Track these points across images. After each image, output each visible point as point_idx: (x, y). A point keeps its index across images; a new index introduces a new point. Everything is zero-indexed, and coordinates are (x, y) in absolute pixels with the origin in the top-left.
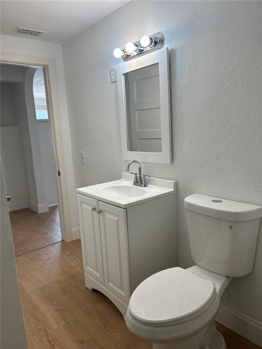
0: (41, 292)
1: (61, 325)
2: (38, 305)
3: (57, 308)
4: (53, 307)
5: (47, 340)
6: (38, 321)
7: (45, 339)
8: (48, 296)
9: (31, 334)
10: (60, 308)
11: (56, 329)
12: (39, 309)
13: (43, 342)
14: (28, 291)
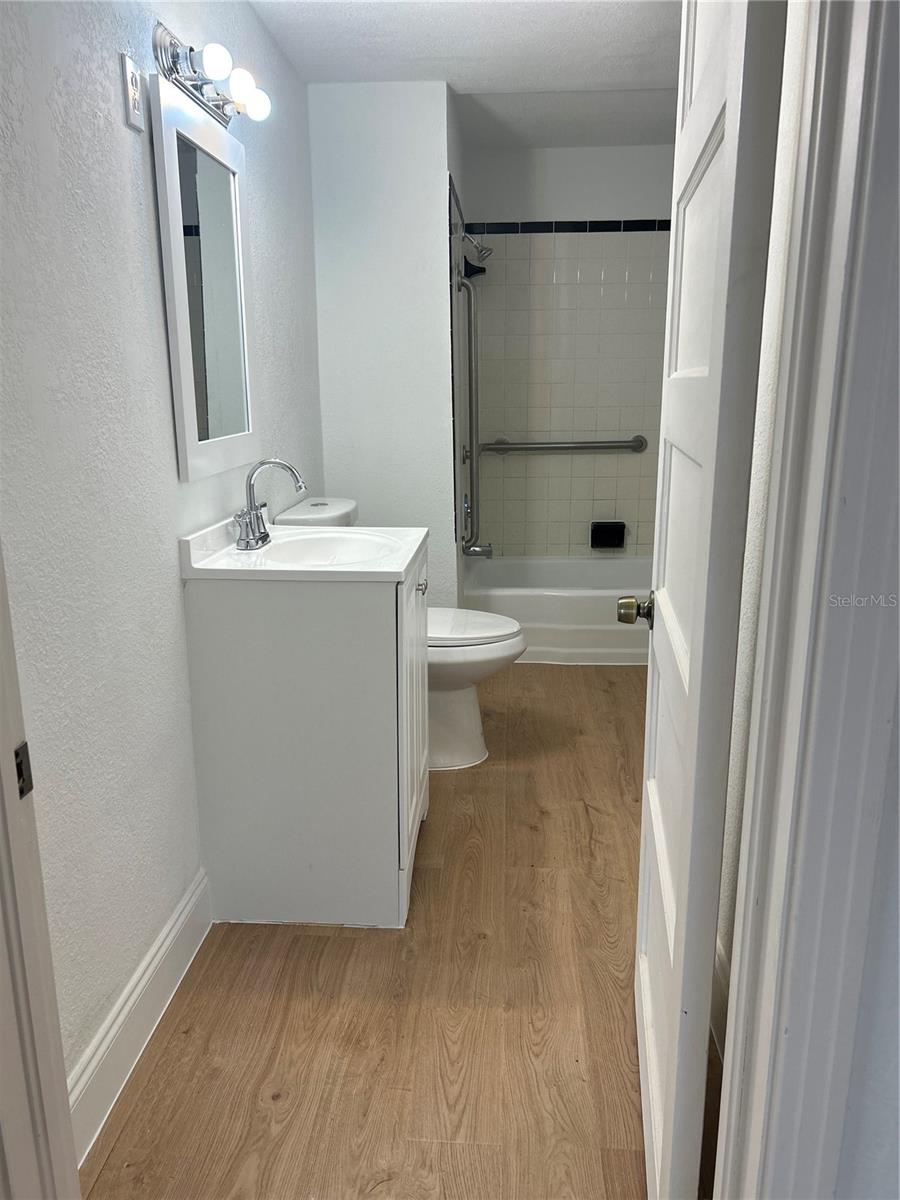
0: (540, 984)
1: (549, 870)
2: (573, 944)
3: (531, 909)
4: (540, 917)
5: (595, 859)
6: (593, 903)
7: (599, 861)
8: (529, 958)
9: (623, 885)
10: (523, 904)
11: (565, 867)
12: (577, 931)
13: (606, 860)
14: (578, 1016)
